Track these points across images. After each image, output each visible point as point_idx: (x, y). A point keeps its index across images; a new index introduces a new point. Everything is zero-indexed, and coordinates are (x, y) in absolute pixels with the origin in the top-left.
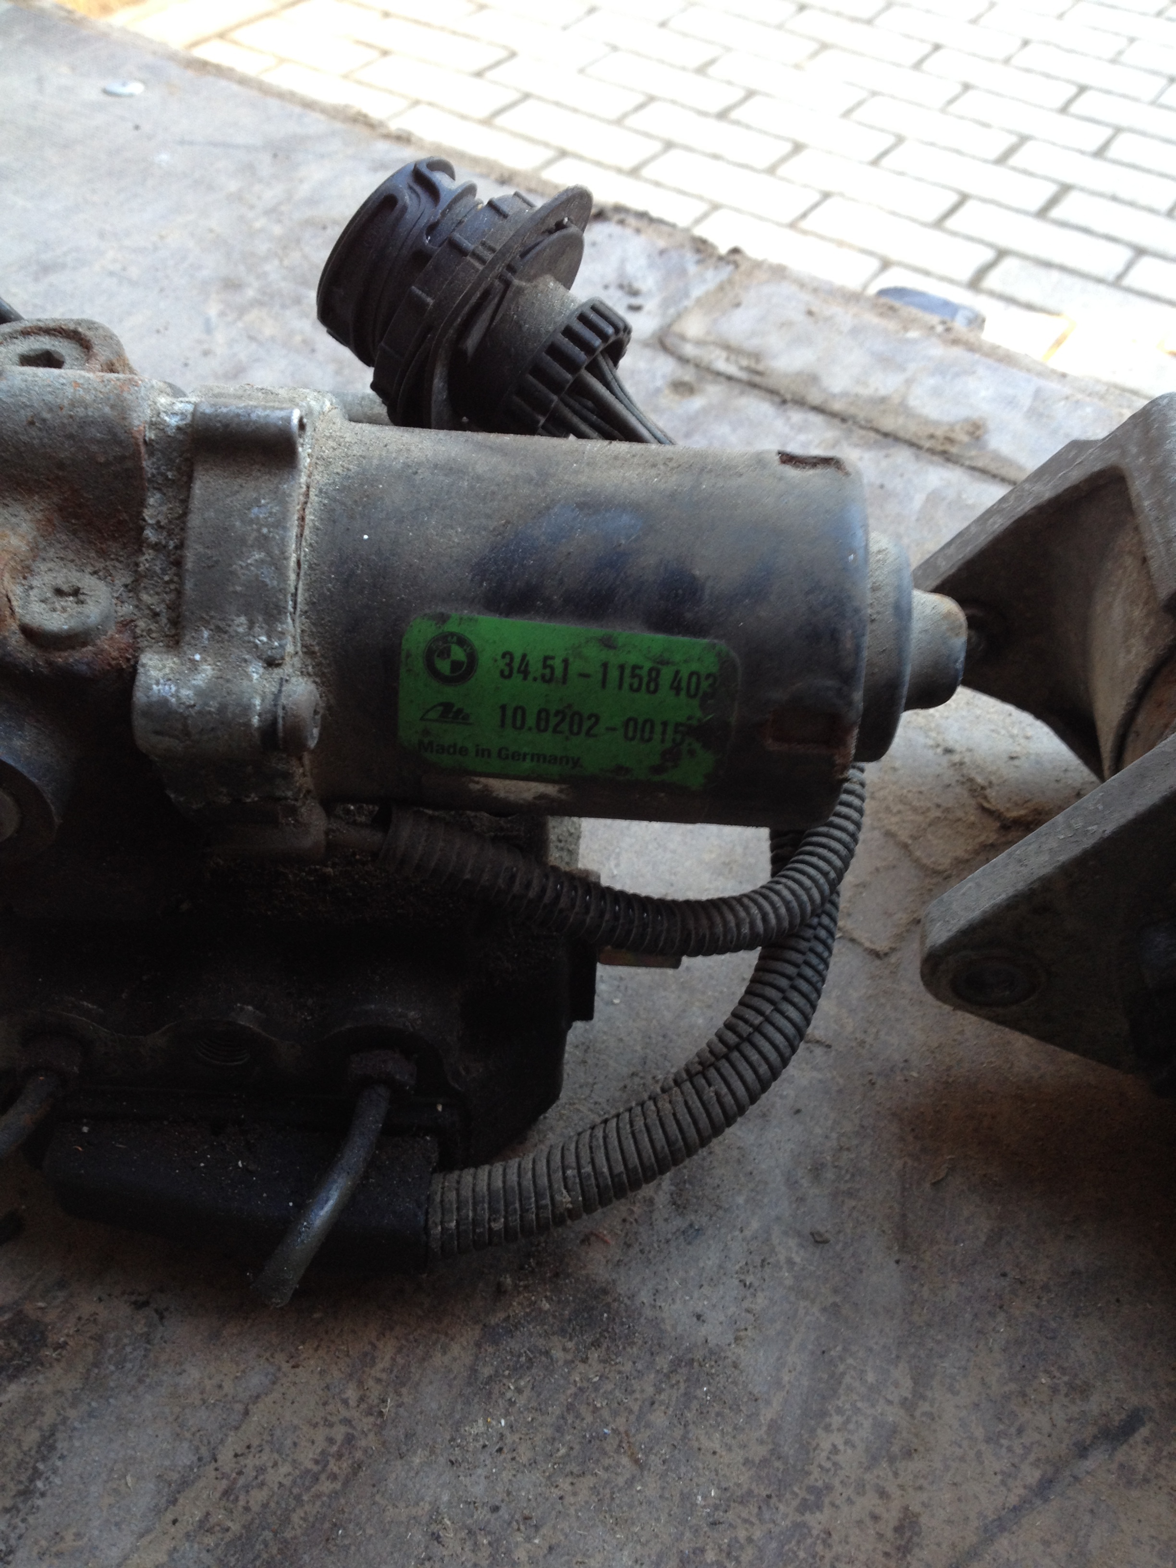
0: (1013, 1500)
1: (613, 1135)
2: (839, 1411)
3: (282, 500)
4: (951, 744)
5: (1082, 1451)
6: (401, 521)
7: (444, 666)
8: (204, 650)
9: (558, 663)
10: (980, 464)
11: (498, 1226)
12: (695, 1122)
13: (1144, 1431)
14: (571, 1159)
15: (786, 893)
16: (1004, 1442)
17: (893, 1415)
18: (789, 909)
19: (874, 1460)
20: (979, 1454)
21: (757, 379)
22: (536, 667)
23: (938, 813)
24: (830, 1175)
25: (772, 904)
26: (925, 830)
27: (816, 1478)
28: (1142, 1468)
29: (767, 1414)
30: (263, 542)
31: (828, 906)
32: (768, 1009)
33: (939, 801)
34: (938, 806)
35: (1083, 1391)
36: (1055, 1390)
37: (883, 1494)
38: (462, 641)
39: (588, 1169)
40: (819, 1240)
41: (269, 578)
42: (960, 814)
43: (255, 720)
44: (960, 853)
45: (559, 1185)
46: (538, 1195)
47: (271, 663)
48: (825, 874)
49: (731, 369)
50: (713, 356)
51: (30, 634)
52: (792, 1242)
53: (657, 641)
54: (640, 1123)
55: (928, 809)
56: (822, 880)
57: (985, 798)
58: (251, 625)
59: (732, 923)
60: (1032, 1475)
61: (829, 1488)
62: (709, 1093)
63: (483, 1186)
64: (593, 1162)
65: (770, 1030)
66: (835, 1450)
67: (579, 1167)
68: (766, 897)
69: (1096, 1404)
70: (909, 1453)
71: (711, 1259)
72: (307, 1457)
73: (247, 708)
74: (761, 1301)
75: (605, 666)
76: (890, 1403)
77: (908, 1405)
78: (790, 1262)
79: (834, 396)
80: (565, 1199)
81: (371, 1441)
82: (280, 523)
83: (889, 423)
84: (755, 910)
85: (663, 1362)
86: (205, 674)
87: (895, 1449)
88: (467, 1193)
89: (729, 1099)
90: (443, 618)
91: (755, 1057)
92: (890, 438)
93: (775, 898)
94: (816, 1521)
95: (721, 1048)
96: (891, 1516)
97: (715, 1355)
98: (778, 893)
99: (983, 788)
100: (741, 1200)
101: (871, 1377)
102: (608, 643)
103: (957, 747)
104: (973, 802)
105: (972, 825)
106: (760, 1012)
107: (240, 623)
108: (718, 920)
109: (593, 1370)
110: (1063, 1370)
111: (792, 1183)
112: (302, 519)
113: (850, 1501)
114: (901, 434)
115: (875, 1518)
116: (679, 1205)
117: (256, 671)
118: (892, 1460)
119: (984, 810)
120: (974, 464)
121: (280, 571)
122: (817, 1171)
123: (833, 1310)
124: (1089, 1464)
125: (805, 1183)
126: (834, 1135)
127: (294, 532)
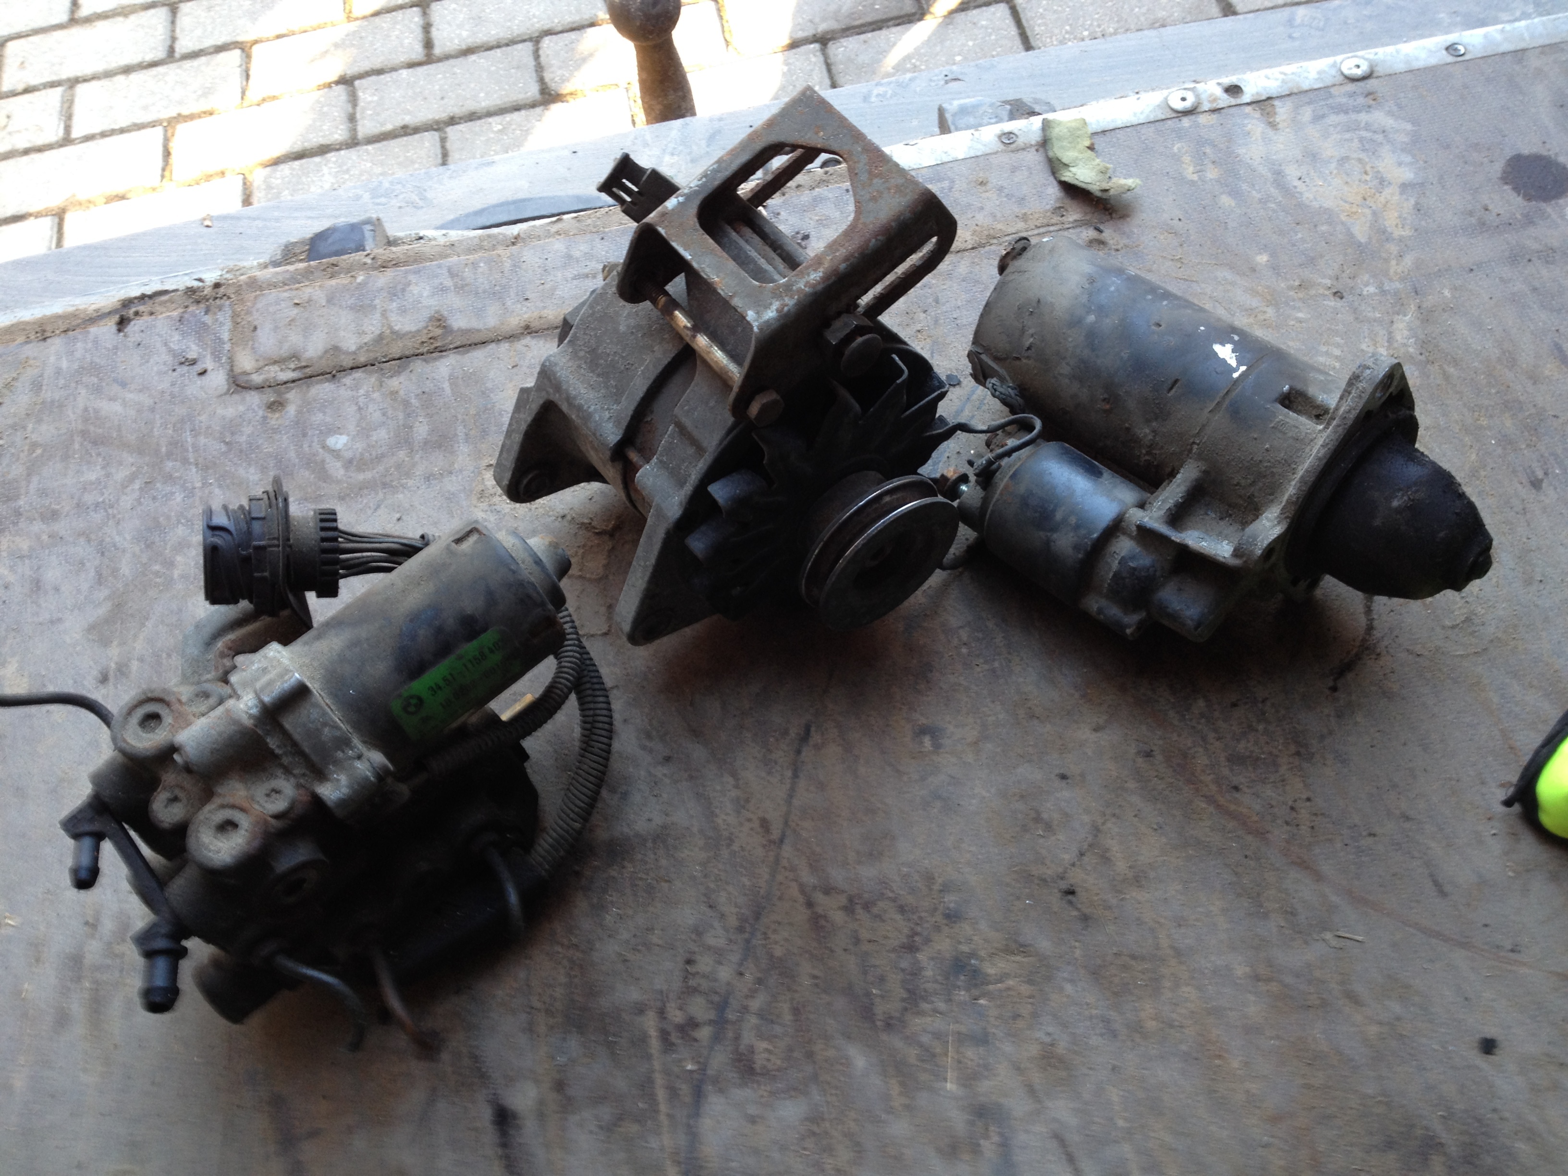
0: (788, 786)
1: (576, 792)
2: (716, 808)
3: (317, 705)
4: (562, 513)
5: (799, 752)
6: (358, 675)
7: (412, 709)
8: (335, 772)
9: (449, 677)
10: (458, 343)
11: (562, 853)
12: (599, 763)
13: (813, 729)
14: (569, 812)
15: (566, 664)
16: (774, 770)
17: (734, 793)
18: (572, 669)
19: (739, 812)
20: (768, 781)
21: (308, 371)
22: (441, 683)
23: (582, 551)
24: (654, 733)
25: (566, 673)
26: (582, 563)
27: (725, 834)
28: (819, 741)
29: (695, 830)
30: (325, 724)
31: (585, 656)
32: (592, 706)
33: (577, 545)
34: (579, 547)
35: (786, 732)
36: (777, 740)
37: (749, 820)
38: (412, 697)
39: (577, 809)
40: (668, 759)
41: (338, 733)
42: (590, 544)
43: (372, 779)
44: (604, 562)
45: (571, 822)
46: (567, 832)
47: (359, 757)
48: (574, 645)
49: (290, 375)
50: (273, 375)
51: (277, 817)
52: (660, 768)
53: (475, 643)
54: (581, 780)
55: (577, 552)
56: (574, 648)
57: (594, 528)
58: (343, 752)
59: (559, 692)
60: (789, 773)
61: (732, 834)
62: (596, 750)
63: (546, 846)
64: (576, 806)
65: (598, 712)
66: (725, 820)
67: (573, 812)
68: (562, 672)
69: (793, 732)
70: (747, 801)
71: (636, 798)
72: (563, 979)
73: (367, 778)
74: (665, 796)
75: (465, 665)
76: (729, 791)
77: (737, 787)
78: (665, 775)
79: (354, 353)
80: (577, 825)
81: (579, 955)
82: (324, 714)
83: (396, 350)
84: (563, 681)
85: (649, 844)
86: (343, 779)
87: (742, 803)
88: (543, 853)
89: (603, 746)
90: (400, 696)
91: (600, 725)
92: (404, 358)
93: (566, 670)
94: (735, 847)
95: (587, 732)
96: (756, 824)
97: (664, 827)
98: (565, 667)
99: (590, 524)
100: (631, 770)
101: (718, 788)
102: (460, 658)
103: (566, 512)
104: (590, 534)
105: (598, 545)
106: (590, 709)
107: (340, 754)
108: (553, 695)
109: (630, 867)
110: (775, 731)
111: (644, 748)
112: (327, 705)
113: (740, 831)
114: (407, 353)
115: (752, 829)
116: (613, 791)
117: (358, 764)
118: (744, 807)
119: (597, 533)
120: (455, 345)
121: (337, 728)
122: (649, 736)
123: (691, 778)
124: (804, 754)
125: (648, 744)
126: (644, 718)
127: (329, 710)
